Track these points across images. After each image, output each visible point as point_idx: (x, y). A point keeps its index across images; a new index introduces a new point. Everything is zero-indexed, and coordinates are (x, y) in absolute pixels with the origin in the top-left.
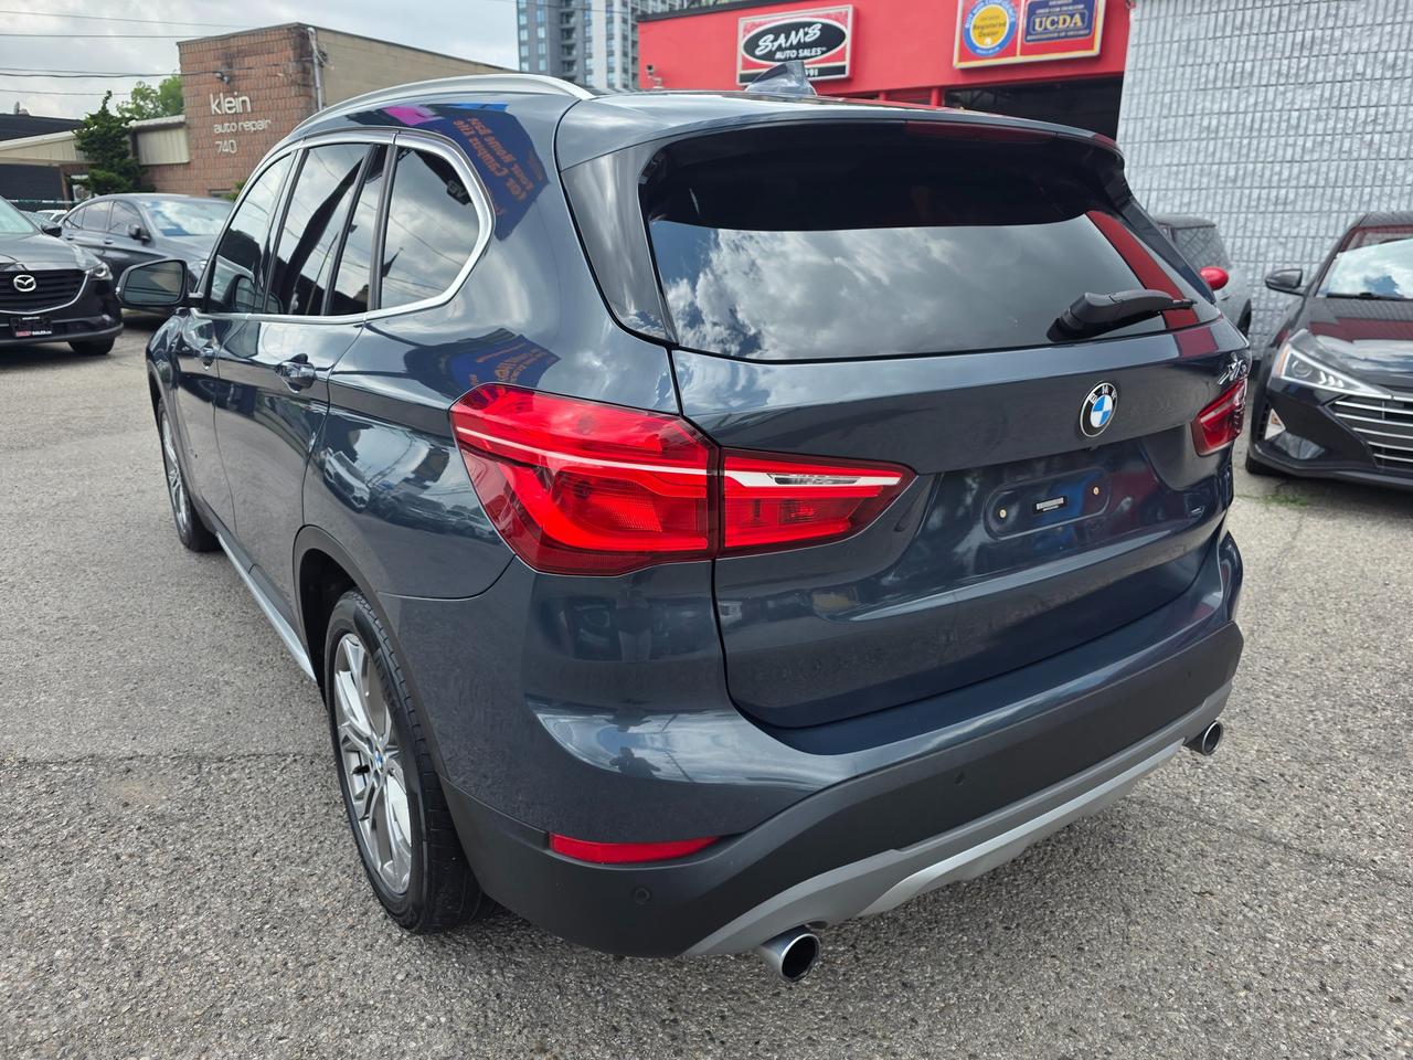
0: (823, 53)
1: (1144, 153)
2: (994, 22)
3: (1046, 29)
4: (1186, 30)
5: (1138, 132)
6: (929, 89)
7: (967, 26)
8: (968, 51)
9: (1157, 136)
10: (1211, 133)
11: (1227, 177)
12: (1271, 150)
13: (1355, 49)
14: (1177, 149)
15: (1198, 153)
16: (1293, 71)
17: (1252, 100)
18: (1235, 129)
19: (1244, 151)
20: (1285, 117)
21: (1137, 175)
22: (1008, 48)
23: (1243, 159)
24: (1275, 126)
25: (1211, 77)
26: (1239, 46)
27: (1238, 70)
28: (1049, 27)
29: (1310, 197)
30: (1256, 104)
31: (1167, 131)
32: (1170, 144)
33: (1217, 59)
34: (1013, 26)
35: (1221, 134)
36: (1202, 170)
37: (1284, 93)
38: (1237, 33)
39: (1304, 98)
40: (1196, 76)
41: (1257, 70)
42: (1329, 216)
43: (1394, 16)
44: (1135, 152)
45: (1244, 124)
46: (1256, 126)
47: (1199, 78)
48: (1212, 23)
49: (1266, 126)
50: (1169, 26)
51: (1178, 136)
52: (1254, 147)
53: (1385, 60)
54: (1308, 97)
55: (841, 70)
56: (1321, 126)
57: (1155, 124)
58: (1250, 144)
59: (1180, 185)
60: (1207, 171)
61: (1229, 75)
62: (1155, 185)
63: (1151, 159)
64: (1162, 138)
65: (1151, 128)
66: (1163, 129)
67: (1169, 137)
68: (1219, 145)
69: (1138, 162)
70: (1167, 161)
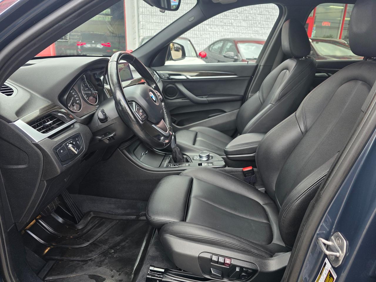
1: (148, 18)
5: (146, 11)
9: (151, 13)
14: (157, 18)
15: (163, 19)
20: (182, 12)
29: (189, 33)
31: (154, 12)
32: (155, 16)
42: (194, 39)
44: (146, 18)
46: (176, 14)
49: (178, 14)
54: (187, 7)
62: (153, 28)
63: (150, 20)
64: (152, 14)
65: (149, 11)
66: (152, 11)
67: (155, 14)
68: (168, 18)
69: (147, 21)
70: (155, 21)
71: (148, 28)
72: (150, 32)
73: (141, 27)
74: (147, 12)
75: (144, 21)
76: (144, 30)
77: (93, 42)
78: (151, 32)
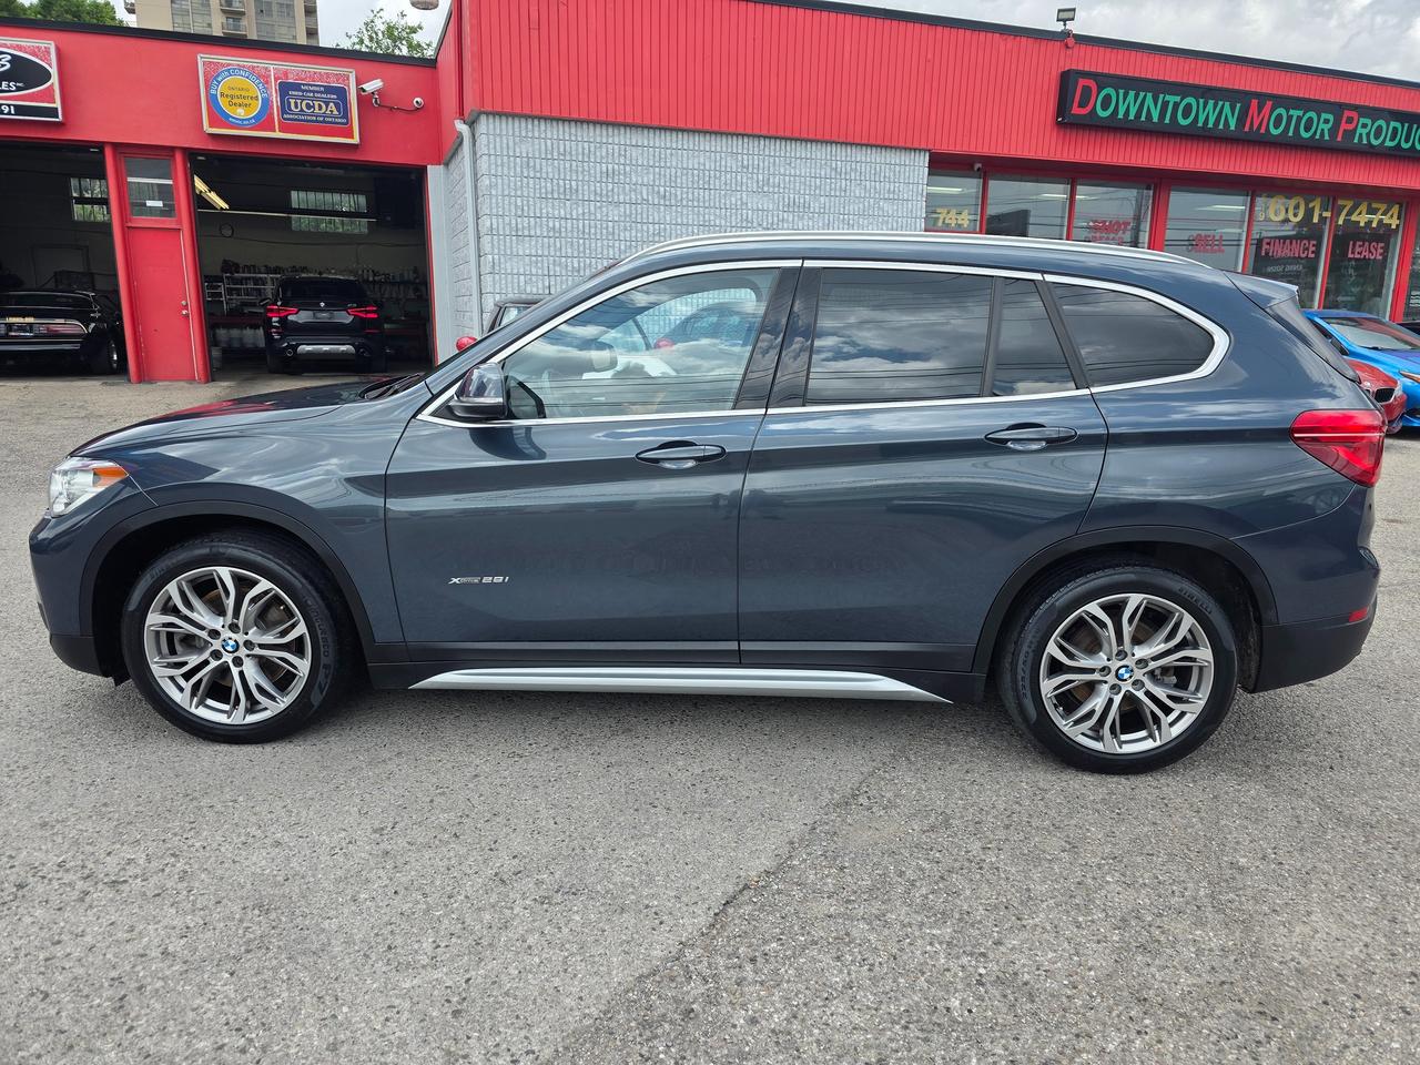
0: (19, 89)
1: (508, 244)
2: (243, 93)
3: (302, 110)
4: (523, 149)
6: (172, 149)
7: (213, 92)
8: (218, 117)
10: (556, 233)
11: (573, 267)
12: (599, 250)
13: (640, 182)
14: (533, 243)
15: (549, 247)
16: (604, 192)
17: (580, 211)
18: (572, 231)
19: (581, 249)
20: (604, 226)
21: (506, 262)
22: (264, 121)
23: (582, 255)
24: (598, 231)
25: (549, 189)
26: (565, 168)
27: (568, 186)
28: (305, 109)
30: (584, 214)
31: (523, 228)
32: (527, 239)
33: (551, 176)
34: (267, 103)
35: (563, 235)
36: (554, 261)
37: (600, 208)
38: (562, 157)
39: (614, 214)
40: (538, 187)
41: (580, 188)
43: (660, 162)
45: (578, 227)
46: (587, 231)
47: (540, 189)
48: (543, 147)
49: (593, 231)
50: (511, 144)
51: (532, 233)
52: (587, 246)
53: (659, 192)
54: (616, 212)
55: (53, 113)
56: (627, 234)
57: (513, 222)
58: (584, 243)
59: (540, 272)
60: (558, 262)
61: (562, 190)
62: (522, 271)
63: (515, 250)
64: (520, 233)
65: (510, 224)
66: (520, 226)
67: (526, 233)
68: (563, 243)
69: (505, 250)
70: (527, 252)
71: (509, 271)
72: (512, 282)
73: (486, 269)
74: (504, 228)
75: (496, 251)
76: (497, 277)
77: (322, 304)
78: (516, 280)
